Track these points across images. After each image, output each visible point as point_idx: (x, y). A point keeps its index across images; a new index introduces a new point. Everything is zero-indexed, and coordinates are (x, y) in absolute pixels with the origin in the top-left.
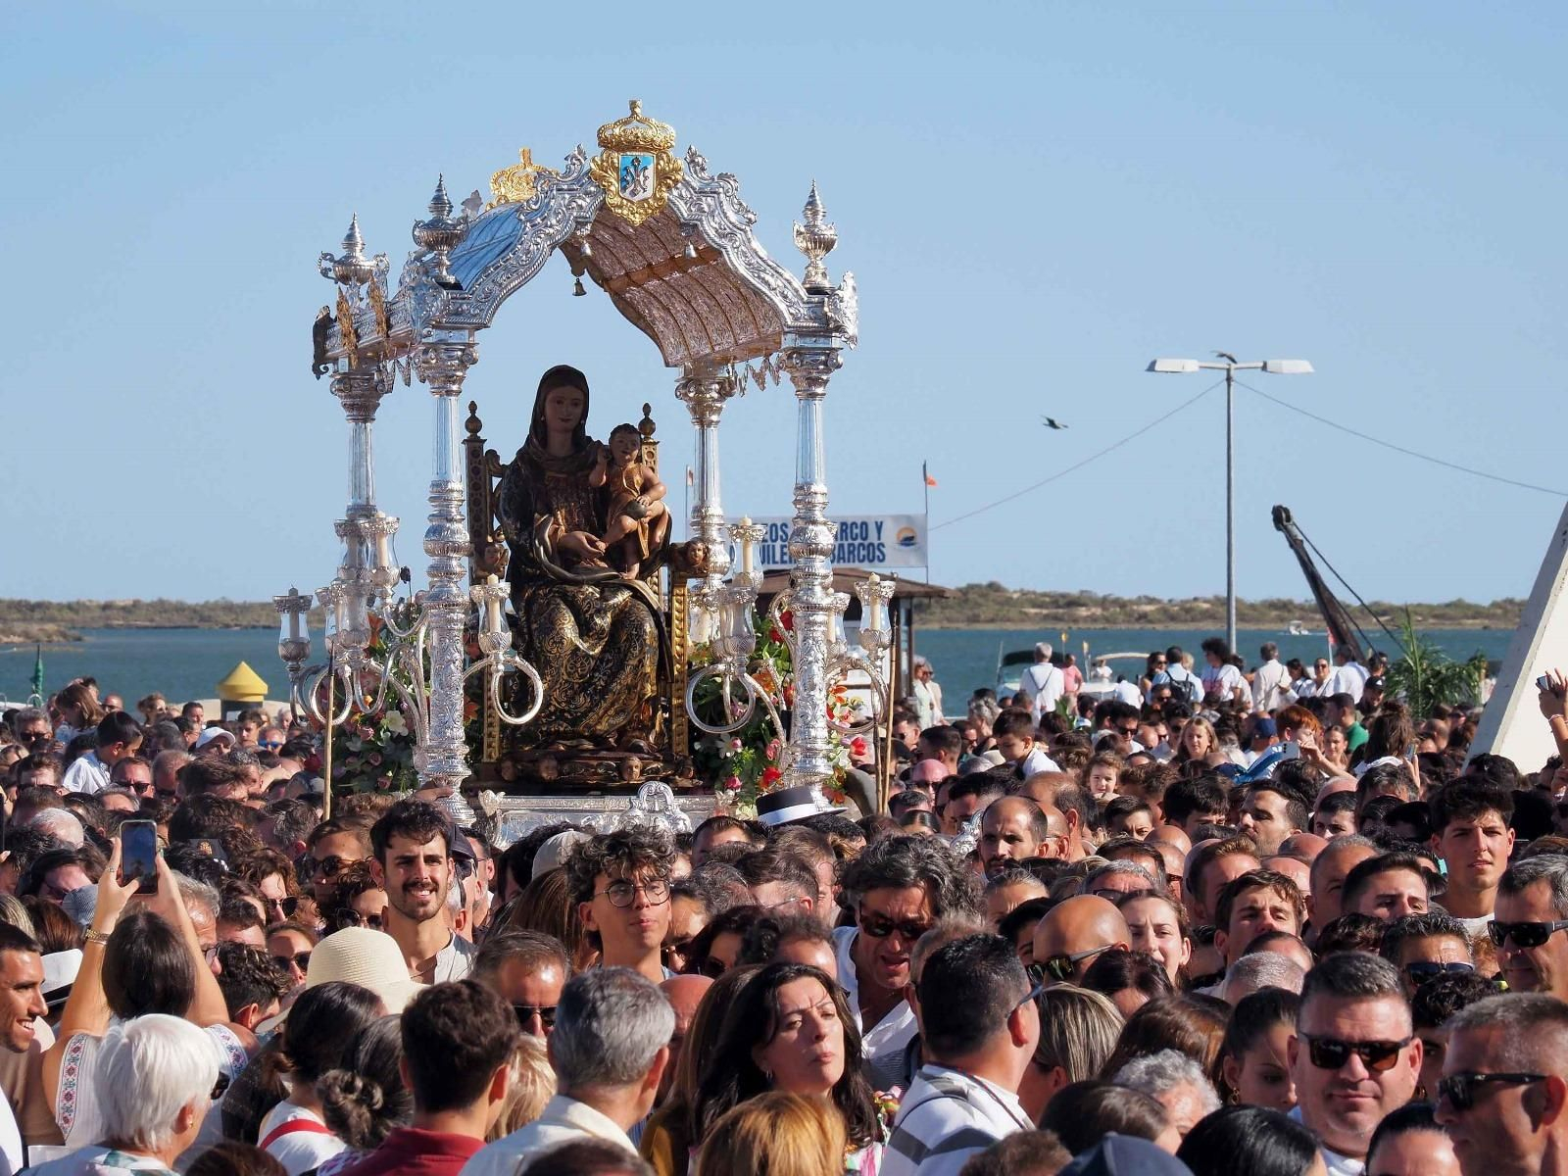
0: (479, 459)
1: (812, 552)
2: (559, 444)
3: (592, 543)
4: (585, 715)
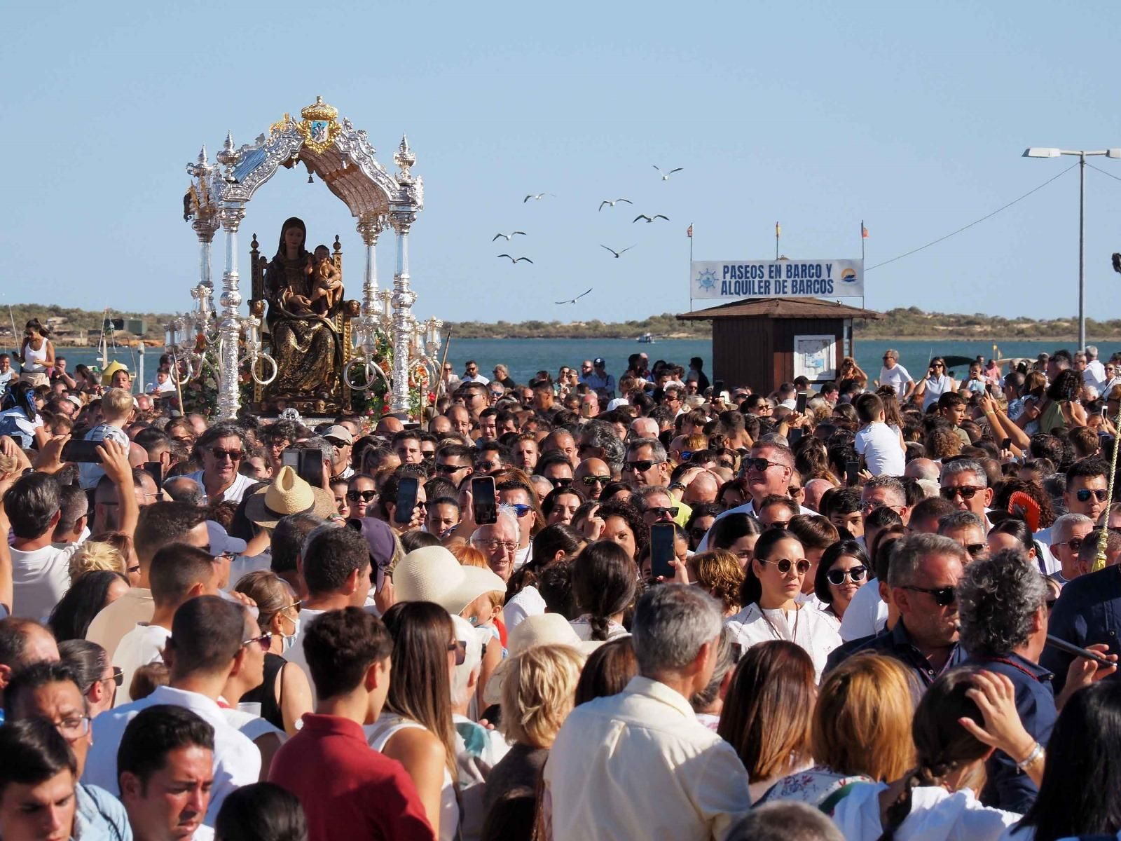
0: (257, 262)
1: (401, 306)
2: (292, 254)
3: (304, 300)
4: (300, 381)
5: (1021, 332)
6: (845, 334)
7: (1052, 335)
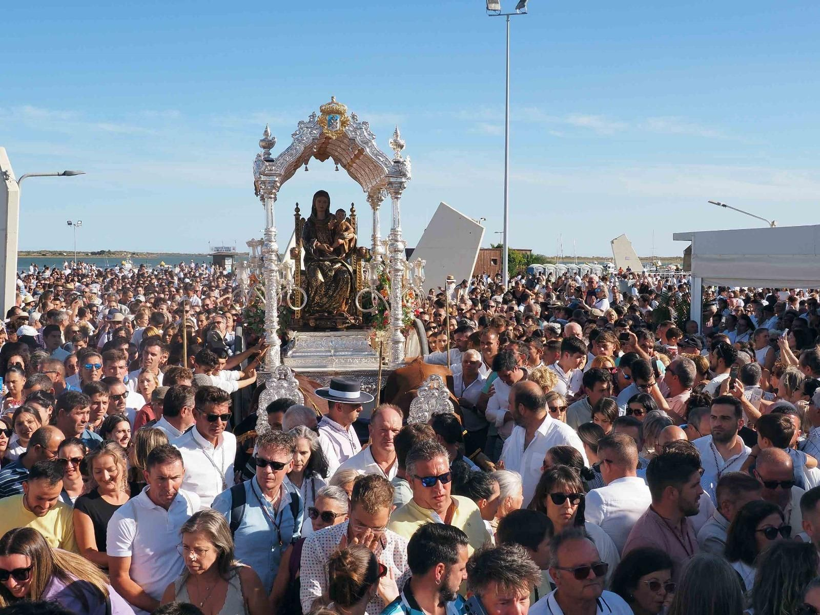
0: (299, 221)
1: (395, 251)
2: (320, 215)
3: (328, 248)
4: (325, 304)
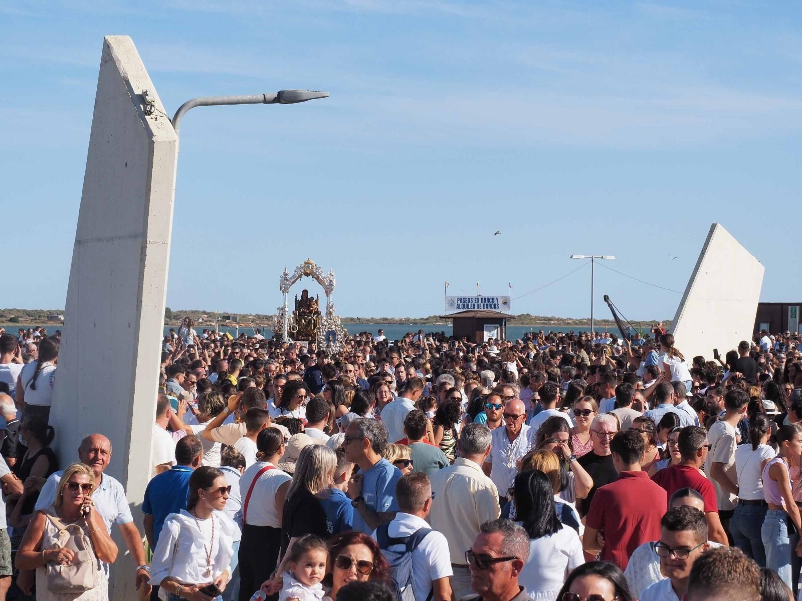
0: (296, 300)
3: (307, 311)
5: (568, 324)
6: (503, 324)
7: (580, 325)
